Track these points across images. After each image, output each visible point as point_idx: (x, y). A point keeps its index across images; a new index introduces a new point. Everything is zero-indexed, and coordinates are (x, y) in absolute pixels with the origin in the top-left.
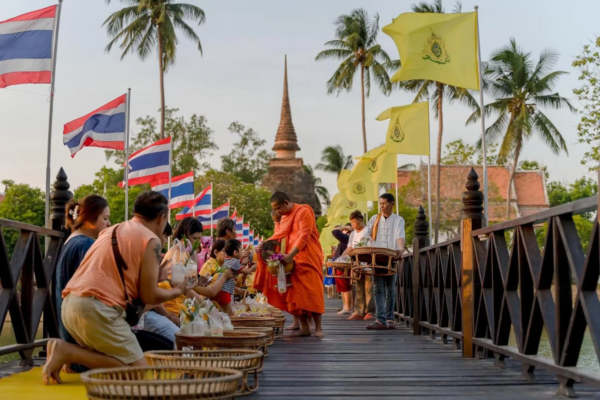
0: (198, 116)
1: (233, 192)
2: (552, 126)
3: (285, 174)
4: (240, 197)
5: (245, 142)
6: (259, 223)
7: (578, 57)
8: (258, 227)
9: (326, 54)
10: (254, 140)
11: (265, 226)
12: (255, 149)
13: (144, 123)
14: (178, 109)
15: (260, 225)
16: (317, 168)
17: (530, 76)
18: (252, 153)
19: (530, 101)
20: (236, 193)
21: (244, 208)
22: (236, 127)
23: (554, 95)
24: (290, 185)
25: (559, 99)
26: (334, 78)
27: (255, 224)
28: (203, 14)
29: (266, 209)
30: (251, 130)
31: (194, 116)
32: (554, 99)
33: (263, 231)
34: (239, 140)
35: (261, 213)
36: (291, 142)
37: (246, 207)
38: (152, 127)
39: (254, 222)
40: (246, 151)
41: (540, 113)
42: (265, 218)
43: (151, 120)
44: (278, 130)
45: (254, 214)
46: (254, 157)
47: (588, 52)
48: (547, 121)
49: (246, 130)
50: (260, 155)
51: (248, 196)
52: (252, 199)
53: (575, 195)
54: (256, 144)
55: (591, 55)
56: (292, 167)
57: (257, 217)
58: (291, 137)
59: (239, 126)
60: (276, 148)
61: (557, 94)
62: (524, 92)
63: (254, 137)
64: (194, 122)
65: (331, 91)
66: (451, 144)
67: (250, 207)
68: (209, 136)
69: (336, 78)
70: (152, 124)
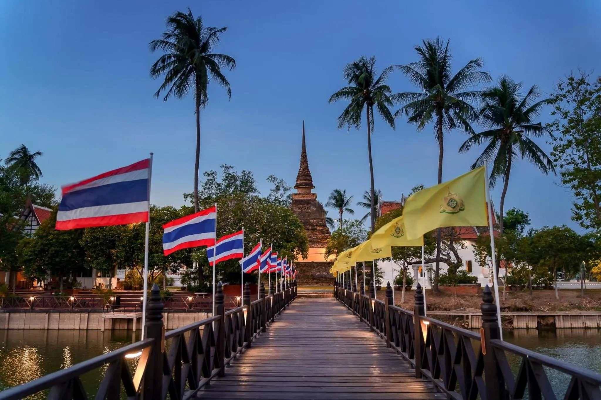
0: (247, 171)
1: (257, 209)
2: (539, 149)
3: (304, 205)
4: (262, 213)
5: (278, 189)
6: (279, 236)
7: (551, 95)
8: (278, 240)
9: (337, 96)
10: (284, 187)
11: (284, 239)
12: (284, 194)
13: (209, 175)
14: (233, 167)
15: (280, 238)
16: (326, 205)
17: (517, 106)
18: (282, 195)
19: (517, 129)
20: (259, 210)
21: (265, 222)
22: (272, 178)
23: (537, 124)
24: (307, 212)
25: (541, 127)
26: (344, 115)
27: (275, 237)
28: (234, 62)
29: (286, 224)
30: (283, 180)
31: (244, 171)
32: (537, 128)
33: (282, 244)
34: (274, 187)
35: (280, 227)
36: (308, 182)
37: (267, 222)
38: (214, 177)
39: (275, 235)
40: (278, 195)
41: (527, 139)
42: (285, 232)
43: (213, 173)
44: (298, 174)
45: (275, 229)
46: (285, 198)
47: (561, 89)
48: (535, 146)
49: (278, 180)
50: (288, 197)
51: (270, 213)
52: (273, 215)
53: (509, 220)
54: (285, 190)
55: (563, 92)
56: (309, 200)
57: (277, 231)
58: (308, 178)
59: (275, 178)
60: (297, 187)
61: (540, 124)
62: (511, 122)
63: (284, 185)
64: (244, 175)
65: (341, 126)
66: (416, 188)
67: (271, 222)
68: (253, 184)
69: (345, 115)
70: (214, 176)
